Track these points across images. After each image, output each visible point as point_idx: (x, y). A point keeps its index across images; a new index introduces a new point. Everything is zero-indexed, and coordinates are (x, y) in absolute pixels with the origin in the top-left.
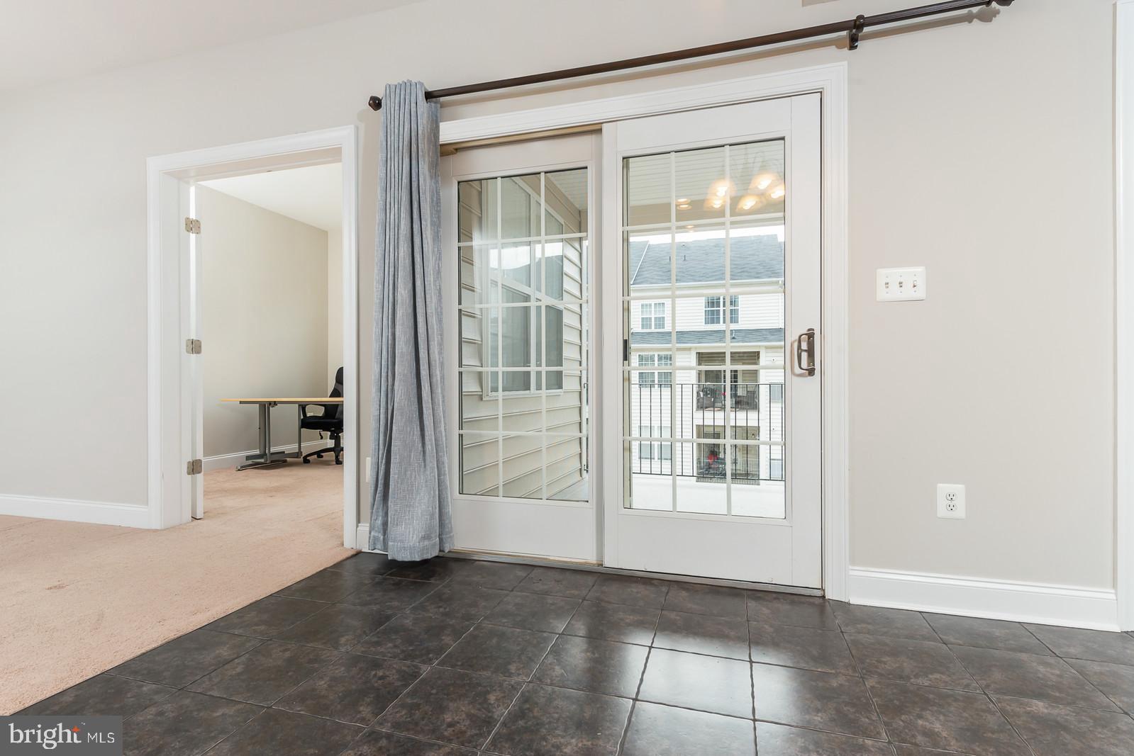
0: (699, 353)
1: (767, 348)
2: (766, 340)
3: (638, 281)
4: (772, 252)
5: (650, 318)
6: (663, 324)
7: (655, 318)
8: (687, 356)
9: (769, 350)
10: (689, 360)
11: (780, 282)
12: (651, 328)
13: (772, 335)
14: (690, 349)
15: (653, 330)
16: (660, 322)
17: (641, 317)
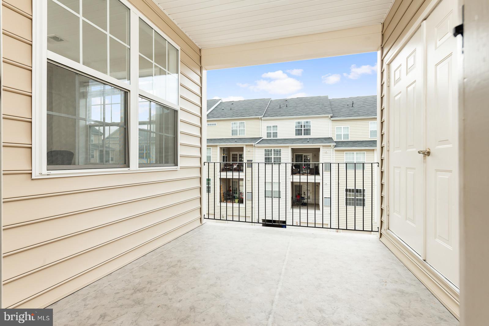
0: (293, 149)
1: (323, 146)
2: (322, 142)
3: (265, 116)
4: (326, 103)
5: (271, 133)
6: (277, 136)
7: (273, 133)
8: (286, 150)
9: (324, 147)
10: (287, 152)
11: (329, 116)
12: (271, 137)
13: (326, 140)
14: (288, 147)
15: (272, 138)
16: (275, 134)
17: (266, 132)
